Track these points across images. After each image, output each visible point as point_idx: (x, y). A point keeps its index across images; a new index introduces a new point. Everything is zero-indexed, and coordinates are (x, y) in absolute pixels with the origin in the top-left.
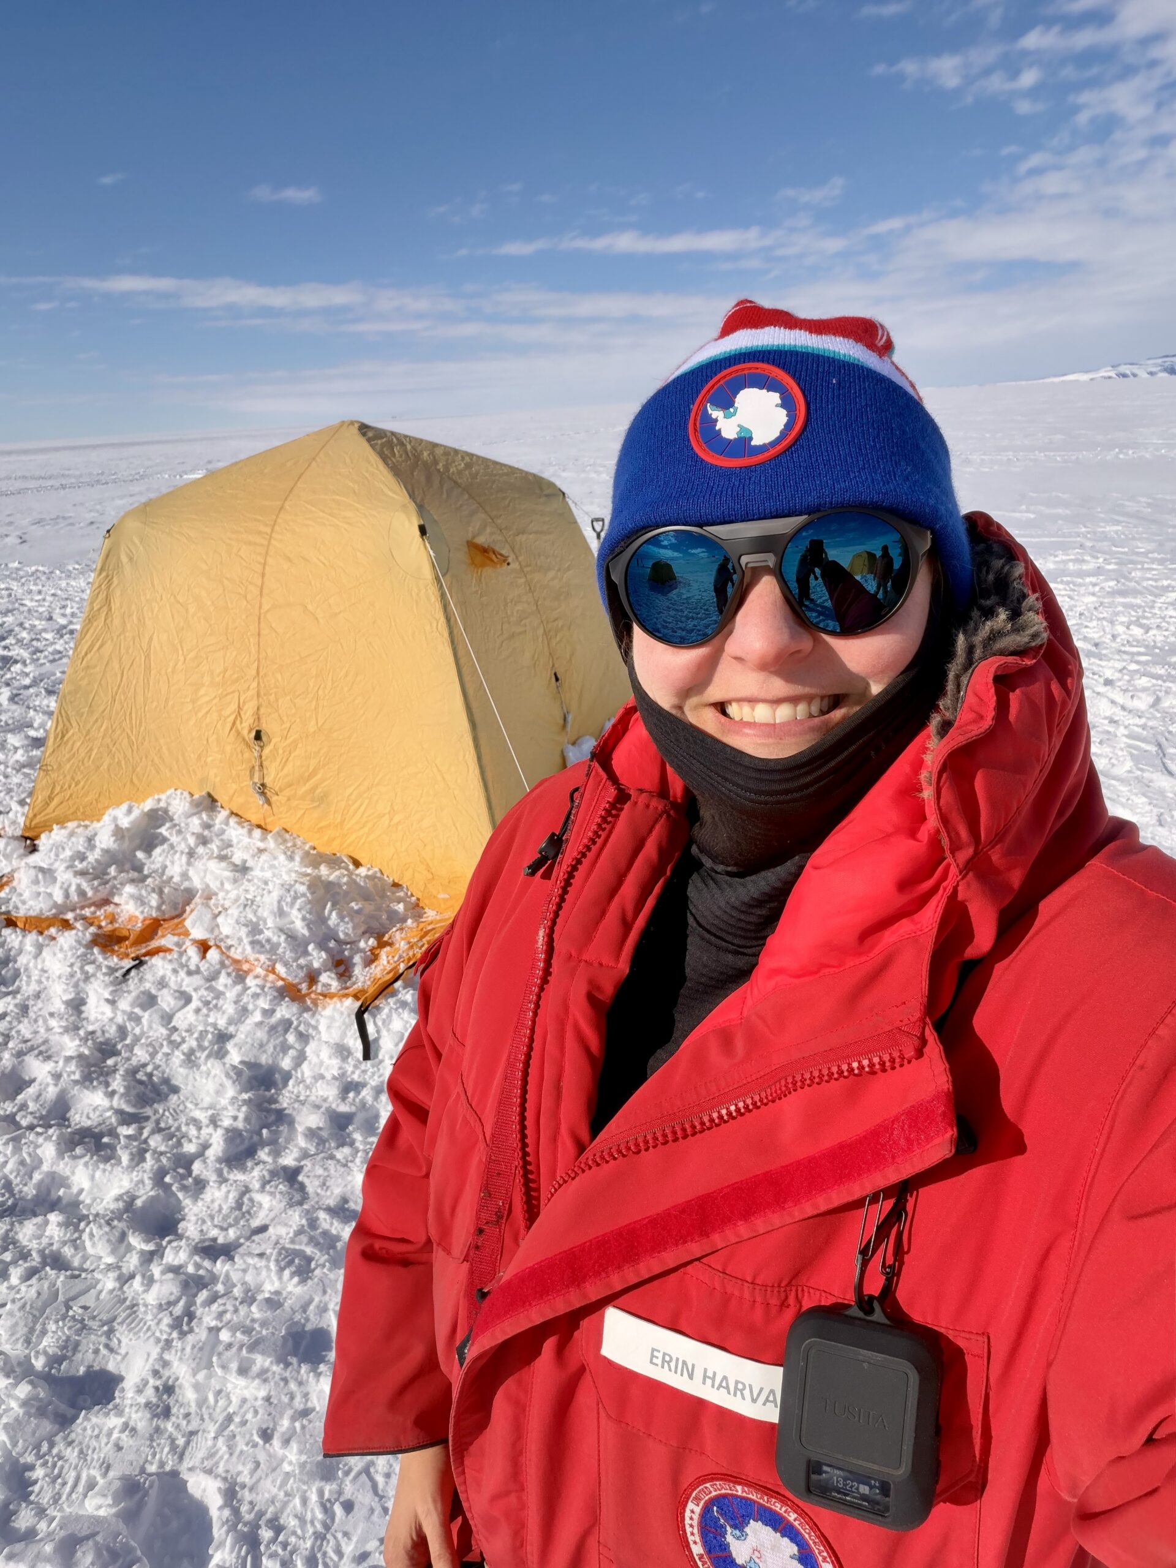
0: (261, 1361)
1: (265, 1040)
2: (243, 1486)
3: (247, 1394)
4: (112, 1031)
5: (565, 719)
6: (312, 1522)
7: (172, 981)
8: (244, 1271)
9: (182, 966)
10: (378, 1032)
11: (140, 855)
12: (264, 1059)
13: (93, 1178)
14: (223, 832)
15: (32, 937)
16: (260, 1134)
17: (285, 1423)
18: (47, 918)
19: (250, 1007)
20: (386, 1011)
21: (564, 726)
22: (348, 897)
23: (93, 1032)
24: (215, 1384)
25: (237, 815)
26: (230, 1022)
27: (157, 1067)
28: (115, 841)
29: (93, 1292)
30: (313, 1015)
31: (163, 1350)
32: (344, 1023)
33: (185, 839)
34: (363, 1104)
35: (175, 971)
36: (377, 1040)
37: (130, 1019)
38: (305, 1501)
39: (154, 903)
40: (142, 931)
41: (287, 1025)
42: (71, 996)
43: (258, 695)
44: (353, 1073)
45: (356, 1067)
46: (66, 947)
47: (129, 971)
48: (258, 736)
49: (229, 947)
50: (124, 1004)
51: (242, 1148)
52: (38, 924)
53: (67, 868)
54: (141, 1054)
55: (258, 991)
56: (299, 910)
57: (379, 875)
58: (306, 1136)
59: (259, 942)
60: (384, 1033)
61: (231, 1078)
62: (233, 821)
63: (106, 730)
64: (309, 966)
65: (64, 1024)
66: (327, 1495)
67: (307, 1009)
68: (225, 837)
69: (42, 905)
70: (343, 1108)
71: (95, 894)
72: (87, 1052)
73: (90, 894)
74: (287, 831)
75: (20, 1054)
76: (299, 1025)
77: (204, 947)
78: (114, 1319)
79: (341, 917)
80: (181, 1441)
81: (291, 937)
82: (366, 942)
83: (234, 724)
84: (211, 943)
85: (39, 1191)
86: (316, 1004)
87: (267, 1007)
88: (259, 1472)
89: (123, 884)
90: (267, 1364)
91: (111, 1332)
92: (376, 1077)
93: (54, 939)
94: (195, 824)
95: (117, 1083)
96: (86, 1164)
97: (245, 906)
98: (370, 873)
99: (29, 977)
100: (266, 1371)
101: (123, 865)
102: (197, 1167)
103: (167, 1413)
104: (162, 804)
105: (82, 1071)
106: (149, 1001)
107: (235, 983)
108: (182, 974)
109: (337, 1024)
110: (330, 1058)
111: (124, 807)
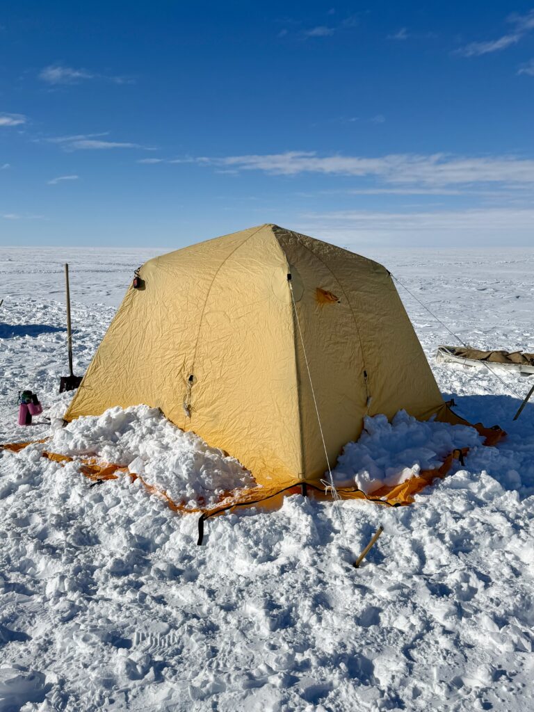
0: (95, 638)
1: (150, 525)
2: (68, 681)
3: (83, 652)
4: (77, 510)
5: (368, 399)
6: (93, 700)
7: (114, 492)
8: (101, 608)
9: (120, 485)
10: (210, 531)
11: (117, 434)
12: (147, 535)
13: (47, 564)
14: (162, 429)
15: (53, 463)
16: (133, 567)
17: (96, 663)
18: (63, 456)
19: (148, 509)
20: (216, 520)
21: (366, 404)
22: (215, 467)
23: (68, 509)
24: (71, 645)
25: (171, 422)
26: (136, 514)
27: (93, 529)
28: (106, 424)
29: (31, 602)
30: (179, 519)
31: (53, 628)
32: (193, 525)
33: (141, 429)
34: (191, 567)
35: (116, 487)
36: (208, 536)
37: (87, 506)
38: (93, 694)
39: (116, 457)
40: (106, 469)
41: (164, 521)
42: (63, 493)
43: (195, 357)
44: (190, 550)
45: (193, 548)
46: (68, 469)
47: (94, 485)
48: (191, 379)
49: (146, 479)
50: (87, 498)
51: (121, 570)
52: (58, 458)
53: (80, 433)
54: (87, 522)
55: (154, 501)
56: (186, 465)
57: (237, 462)
58: (155, 571)
59: (162, 477)
60: (212, 532)
61: (127, 538)
62: (168, 424)
63: (117, 368)
64: (184, 495)
65: (56, 503)
66: (104, 694)
67: (177, 515)
68: (162, 432)
69: (62, 449)
70: (180, 566)
71: (89, 448)
72: (62, 514)
73: (87, 448)
74: (194, 433)
75: (31, 511)
76: (170, 522)
77: (134, 477)
78: (37, 612)
79: (208, 475)
80: (48, 661)
81: (178, 478)
82: (218, 491)
83: (180, 371)
84: (138, 476)
85: (21, 565)
86: (182, 514)
87: (156, 510)
88: (77, 678)
89: (104, 446)
90: (97, 641)
91: (33, 616)
92: (202, 556)
93: (63, 466)
94: (148, 422)
95: (72, 531)
96: (45, 558)
97: (160, 460)
98: (232, 460)
99: (46, 483)
100: (96, 644)
101: (107, 436)
102: (97, 573)
103: (46, 650)
104: (135, 411)
105: (57, 521)
106: (99, 499)
107: (144, 496)
108: (119, 488)
109: (190, 525)
110: (180, 540)
111: (115, 408)
